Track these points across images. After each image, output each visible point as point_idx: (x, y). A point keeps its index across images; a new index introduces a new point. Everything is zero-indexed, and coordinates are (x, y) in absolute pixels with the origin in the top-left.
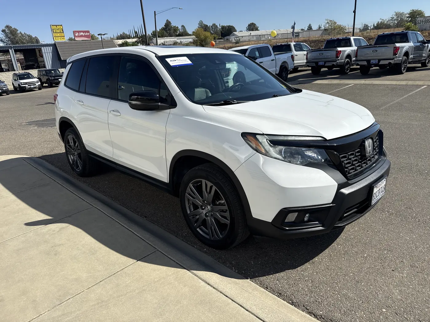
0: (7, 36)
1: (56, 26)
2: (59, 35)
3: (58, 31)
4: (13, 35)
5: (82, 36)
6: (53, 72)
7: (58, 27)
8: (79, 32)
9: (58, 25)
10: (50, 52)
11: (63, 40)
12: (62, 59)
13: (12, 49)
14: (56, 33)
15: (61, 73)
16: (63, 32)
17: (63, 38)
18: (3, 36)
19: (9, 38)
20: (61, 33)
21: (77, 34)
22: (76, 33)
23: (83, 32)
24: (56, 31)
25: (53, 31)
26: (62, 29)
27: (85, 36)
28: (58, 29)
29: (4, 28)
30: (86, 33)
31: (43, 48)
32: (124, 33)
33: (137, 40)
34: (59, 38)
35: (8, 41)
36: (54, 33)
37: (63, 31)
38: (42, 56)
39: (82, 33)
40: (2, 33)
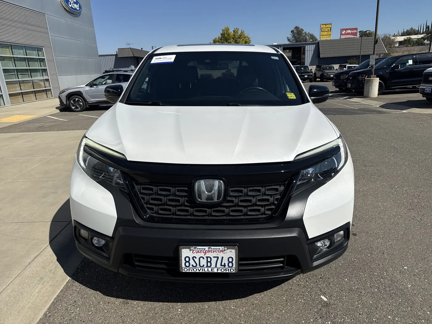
0: (294, 36)
1: (326, 25)
2: (326, 33)
3: (326, 30)
4: (299, 35)
5: (348, 34)
6: (303, 68)
7: (328, 26)
8: (346, 30)
9: (328, 24)
10: (312, 49)
11: (328, 38)
12: (321, 57)
13: (282, 47)
14: (324, 31)
15: (310, 70)
16: (331, 31)
17: (329, 37)
18: (290, 36)
19: (295, 37)
20: (328, 31)
21: (343, 33)
22: (343, 31)
23: (351, 29)
24: (324, 30)
25: (322, 30)
26: (331, 28)
27: (352, 34)
28: (327, 28)
29: (293, 29)
30: (353, 31)
31: (306, 46)
32: (412, 29)
33: (424, 36)
34: (325, 36)
35: (294, 40)
36: (322, 31)
37: (331, 29)
38: (304, 54)
39: (349, 31)
40: (291, 33)
